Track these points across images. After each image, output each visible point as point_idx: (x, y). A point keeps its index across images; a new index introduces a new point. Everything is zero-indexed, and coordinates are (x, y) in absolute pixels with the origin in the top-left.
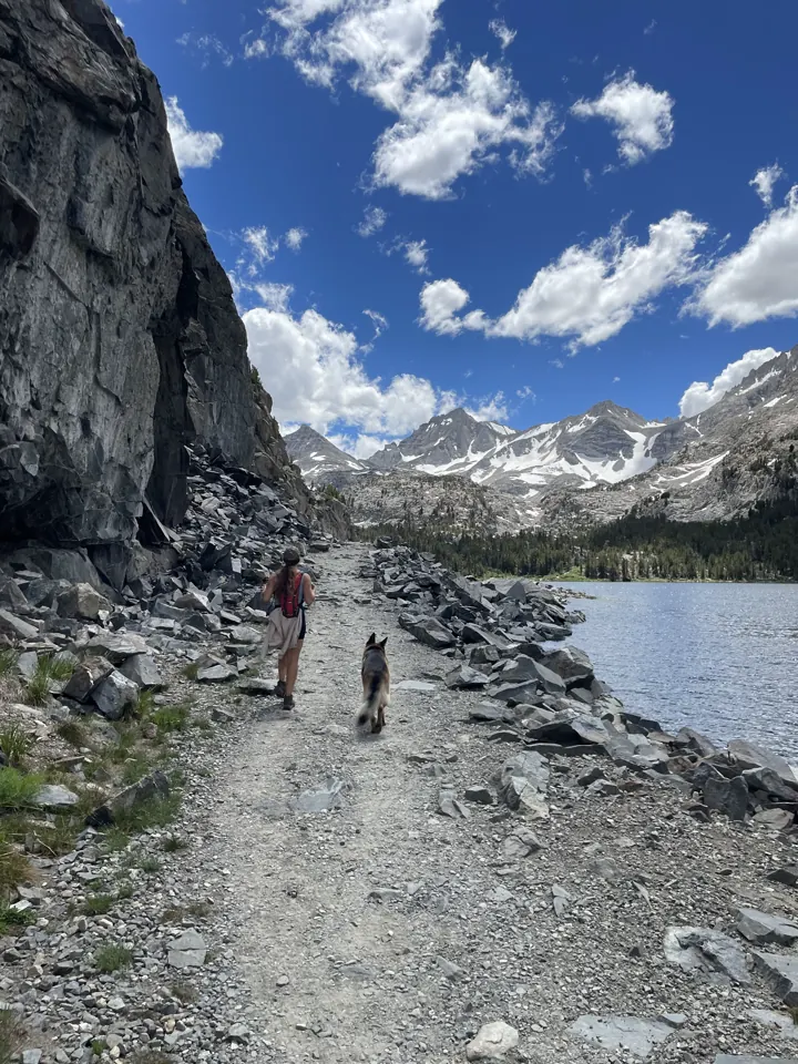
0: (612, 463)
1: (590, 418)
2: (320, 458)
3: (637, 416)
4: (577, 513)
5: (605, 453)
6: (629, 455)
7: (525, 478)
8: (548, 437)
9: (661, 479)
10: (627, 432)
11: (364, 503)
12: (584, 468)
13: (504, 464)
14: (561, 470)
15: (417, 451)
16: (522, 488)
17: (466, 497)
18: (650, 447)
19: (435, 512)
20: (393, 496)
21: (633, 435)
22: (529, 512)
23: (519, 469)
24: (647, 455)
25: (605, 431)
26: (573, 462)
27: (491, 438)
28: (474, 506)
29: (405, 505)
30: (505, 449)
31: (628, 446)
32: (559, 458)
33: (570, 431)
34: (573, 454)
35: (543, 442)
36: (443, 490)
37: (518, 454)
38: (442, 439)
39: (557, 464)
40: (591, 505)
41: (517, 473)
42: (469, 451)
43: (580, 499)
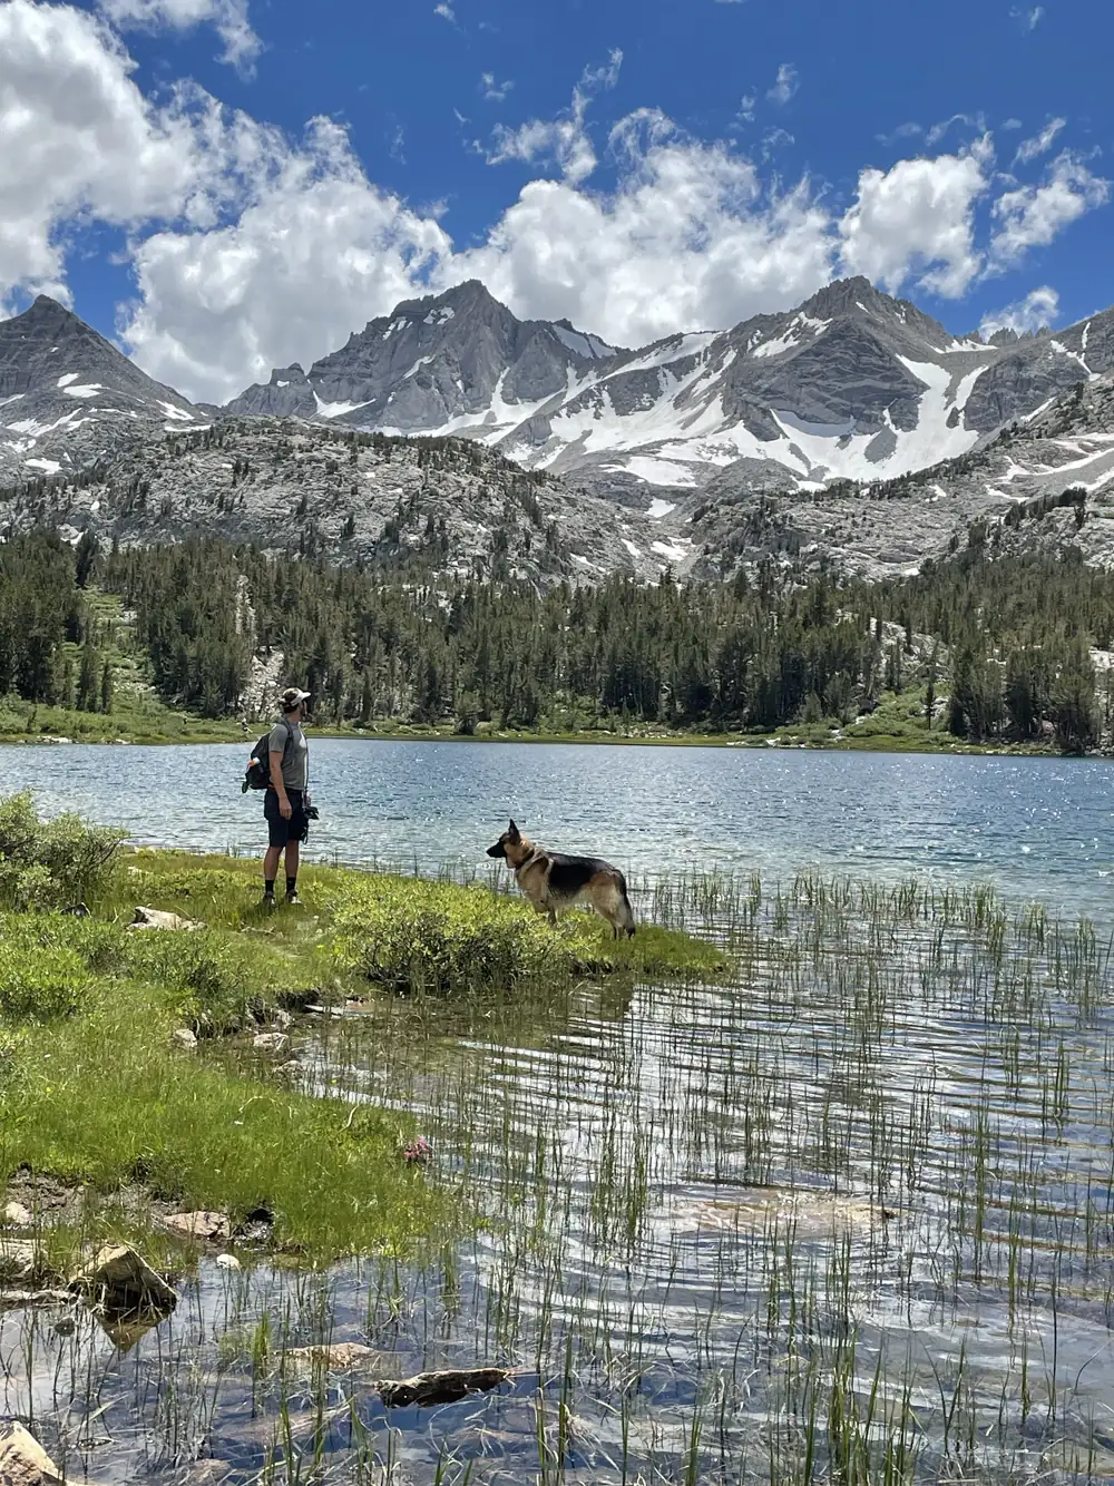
0: (862, 442)
1: (812, 322)
2: (86, 391)
3: (929, 324)
4: (793, 552)
5: (846, 414)
6: (908, 421)
7: (642, 469)
8: (702, 369)
9: (1015, 470)
10: (904, 360)
11: (178, 499)
12: (794, 449)
13: (587, 434)
14: (733, 451)
15: (357, 390)
16: (634, 494)
17: (483, 494)
18: (960, 403)
19: (391, 531)
20: (269, 483)
21: (917, 369)
22: (658, 547)
23: (627, 447)
24: (952, 422)
25: (850, 356)
26: (764, 433)
27: (556, 367)
28: (508, 519)
29: (301, 509)
30: (588, 394)
31: (903, 400)
32: (730, 423)
33: (759, 352)
34: (765, 412)
35: (688, 380)
36: (416, 471)
37: (623, 408)
38: (426, 360)
39: (724, 438)
40: (831, 533)
41: (622, 457)
42: (496, 397)
43: (801, 514)
